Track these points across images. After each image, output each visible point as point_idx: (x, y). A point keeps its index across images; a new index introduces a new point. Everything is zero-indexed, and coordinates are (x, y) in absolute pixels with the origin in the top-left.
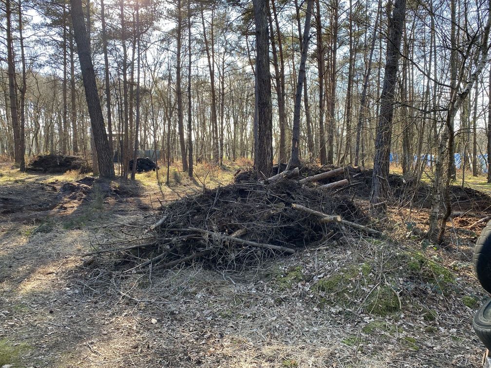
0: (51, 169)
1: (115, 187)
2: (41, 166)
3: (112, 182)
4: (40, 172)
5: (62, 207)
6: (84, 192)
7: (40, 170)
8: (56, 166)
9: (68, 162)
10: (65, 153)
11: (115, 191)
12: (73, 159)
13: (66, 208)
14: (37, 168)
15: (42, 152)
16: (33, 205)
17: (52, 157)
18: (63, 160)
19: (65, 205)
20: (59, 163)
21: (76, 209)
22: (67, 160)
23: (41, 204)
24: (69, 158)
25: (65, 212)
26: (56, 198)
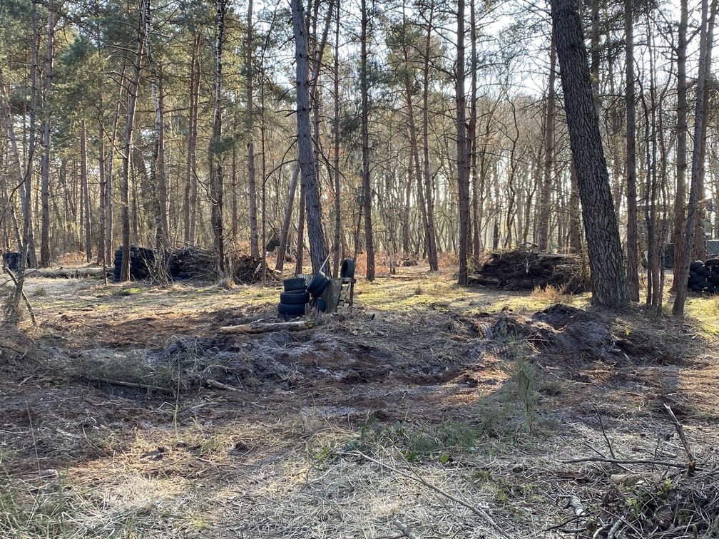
0: (513, 283)
1: (622, 335)
2: (497, 276)
3: (618, 319)
4: (493, 286)
5: (467, 378)
6: (537, 344)
7: (495, 284)
8: (523, 276)
9: (547, 267)
10: (543, 247)
11: (619, 344)
12: (558, 260)
13: (474, 383)
14: (488, 279)
15: (500, 246)
16: (411, 366)
17: (517, 256)
18: (537, 263)
19: (476, 376)
20: (530, 269)
21: (498, 386)
22: (545, 263)
23: (428, 366)
24: (550, 259)
25: (468, 393)
26: (466, 354)
